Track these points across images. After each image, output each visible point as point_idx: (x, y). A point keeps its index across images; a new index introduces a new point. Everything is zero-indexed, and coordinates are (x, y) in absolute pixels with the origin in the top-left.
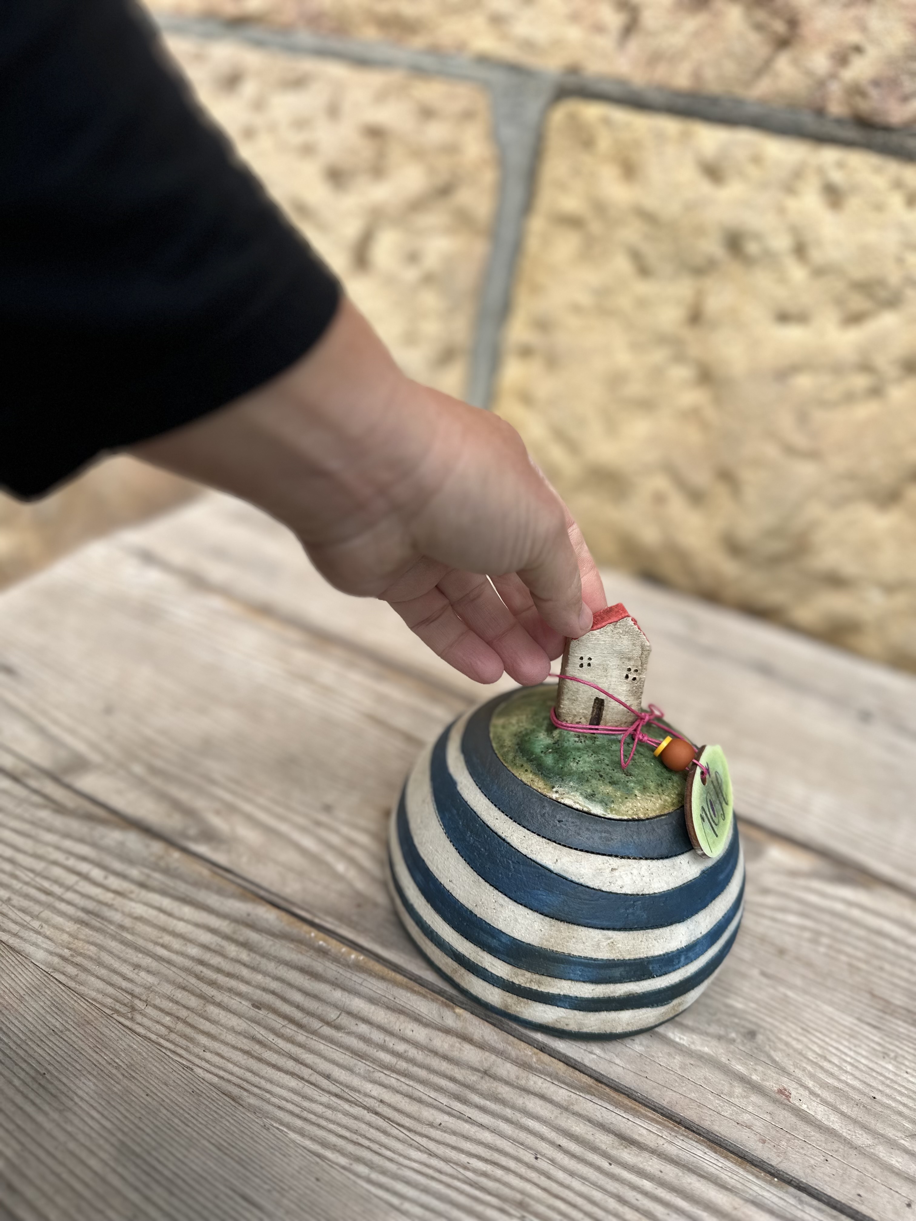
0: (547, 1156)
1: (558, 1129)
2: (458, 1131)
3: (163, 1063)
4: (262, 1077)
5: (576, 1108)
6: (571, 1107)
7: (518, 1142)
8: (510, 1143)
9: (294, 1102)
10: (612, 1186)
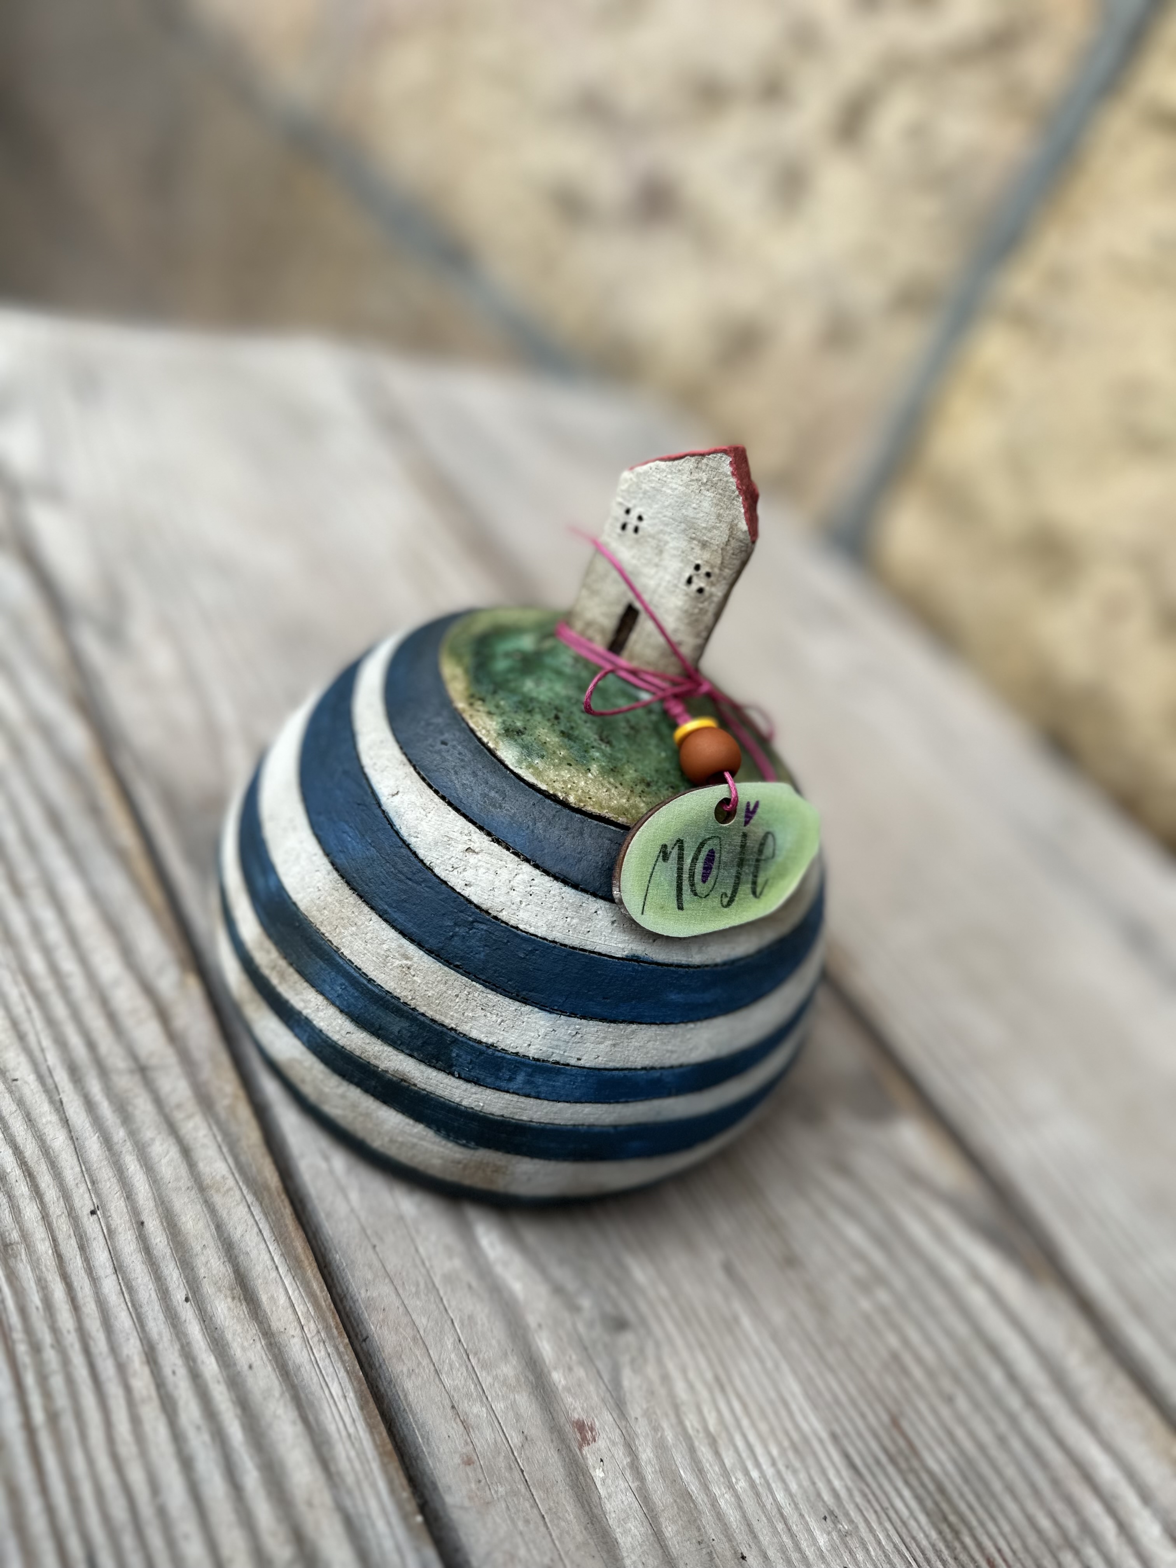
0: (111, 1223)
1: (162, 1203)
5: (217, 1199)
6: (213, 1192)
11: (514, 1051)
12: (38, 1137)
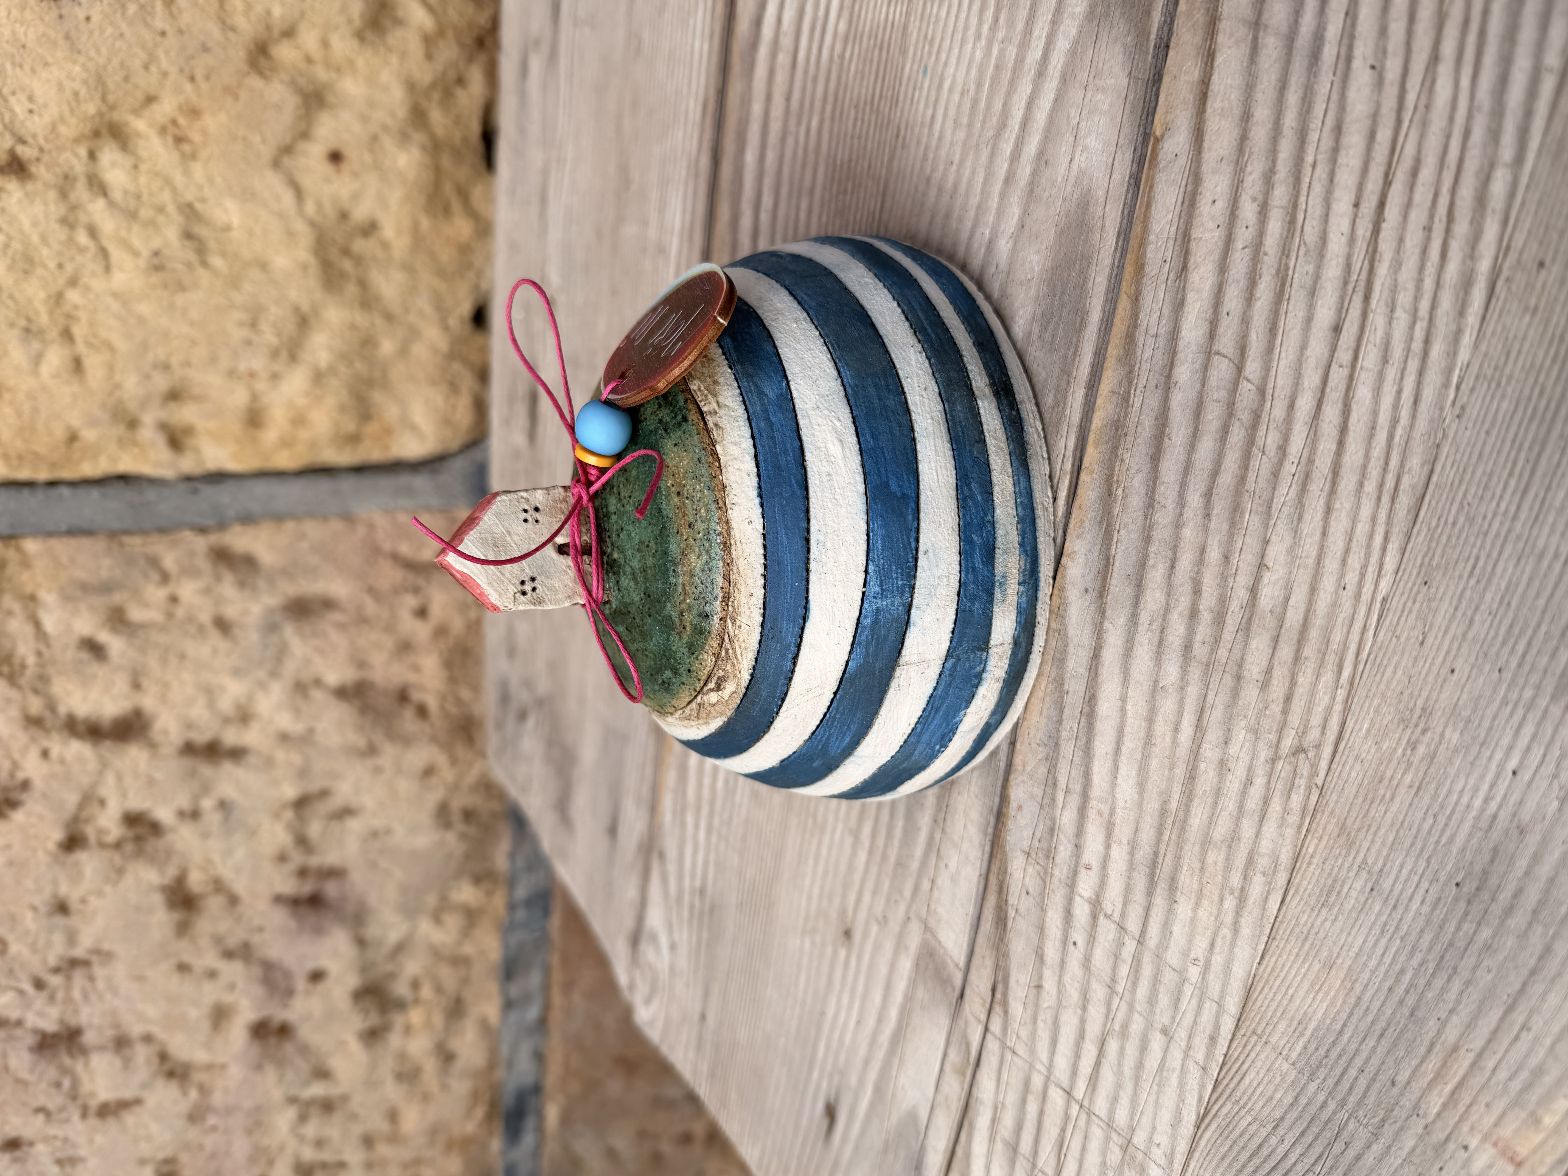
2: (1377, 27)
3: (1385, 662)
4: (1367, 457)
9: (1399, 375)
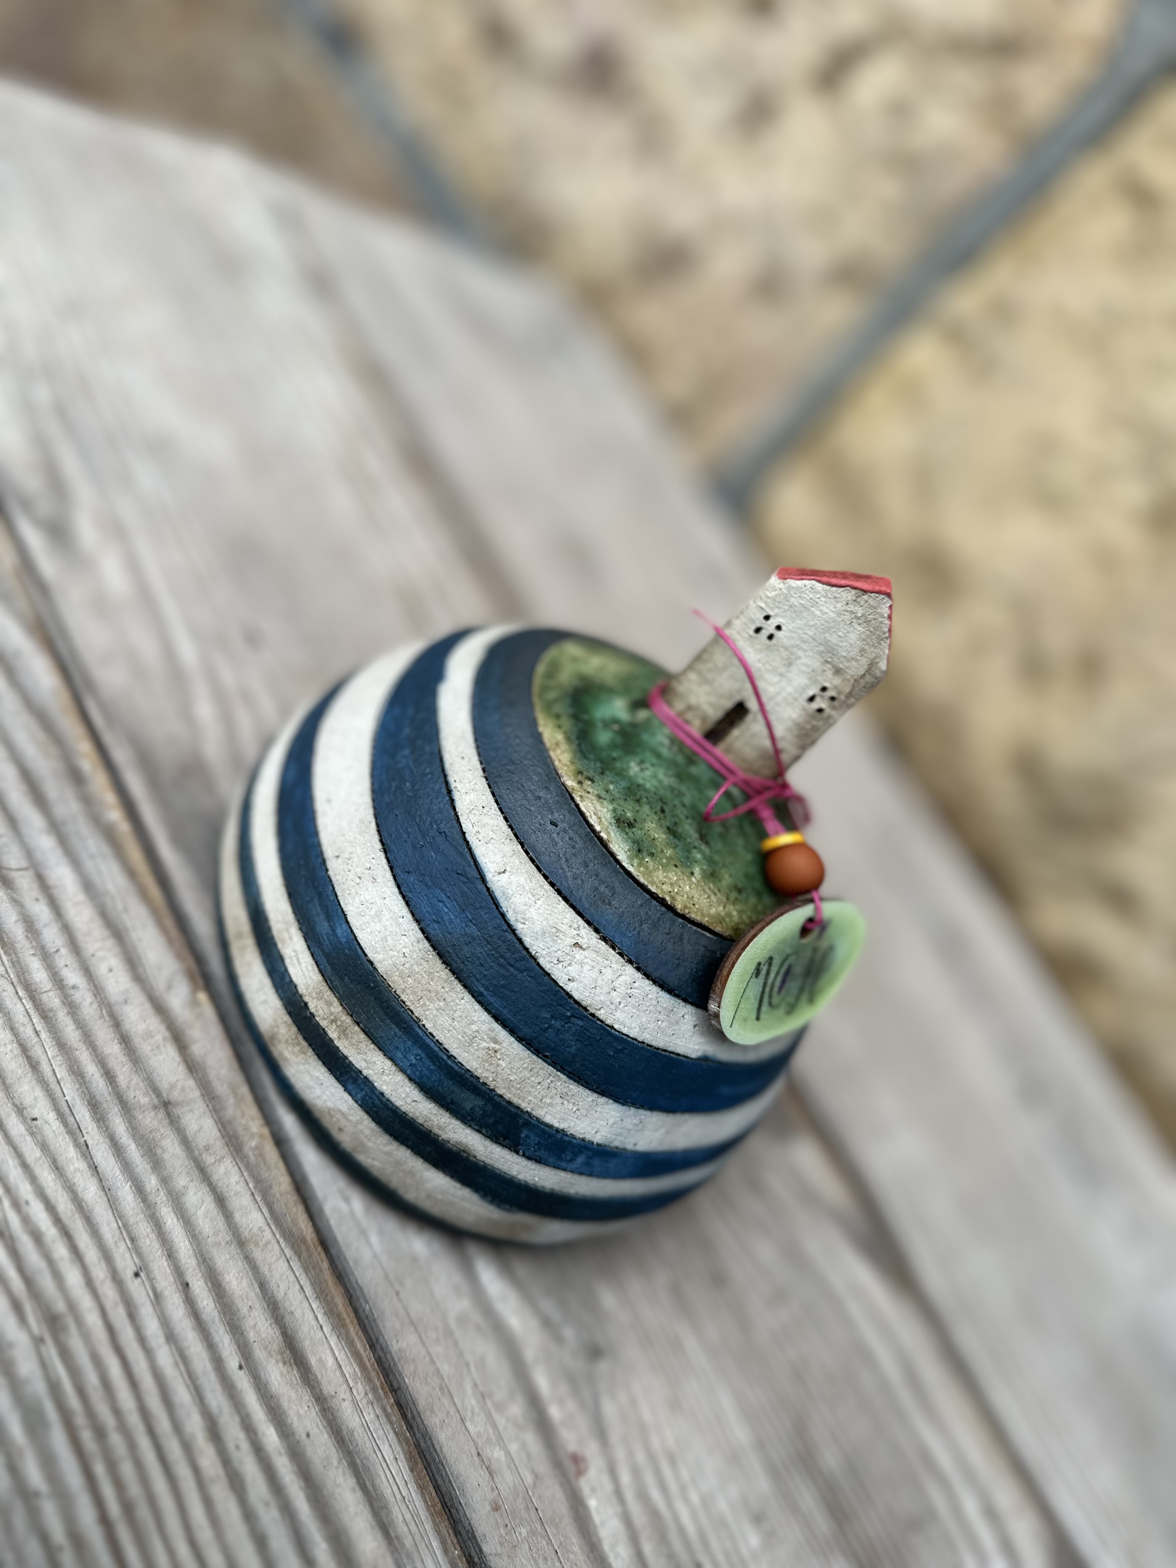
0: (157, 1285)
1: (204, 1260)
2: (52, 1148)
5: (257, 1254)
6: (252, 1246)
7: (129, 1233)
8: (115, 1225)
10: (216, 1399)
11: (581, 1136)
12: (68, 1188)
